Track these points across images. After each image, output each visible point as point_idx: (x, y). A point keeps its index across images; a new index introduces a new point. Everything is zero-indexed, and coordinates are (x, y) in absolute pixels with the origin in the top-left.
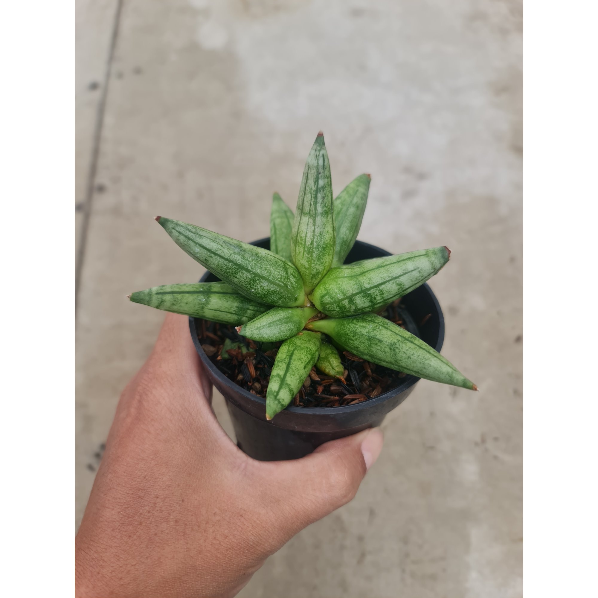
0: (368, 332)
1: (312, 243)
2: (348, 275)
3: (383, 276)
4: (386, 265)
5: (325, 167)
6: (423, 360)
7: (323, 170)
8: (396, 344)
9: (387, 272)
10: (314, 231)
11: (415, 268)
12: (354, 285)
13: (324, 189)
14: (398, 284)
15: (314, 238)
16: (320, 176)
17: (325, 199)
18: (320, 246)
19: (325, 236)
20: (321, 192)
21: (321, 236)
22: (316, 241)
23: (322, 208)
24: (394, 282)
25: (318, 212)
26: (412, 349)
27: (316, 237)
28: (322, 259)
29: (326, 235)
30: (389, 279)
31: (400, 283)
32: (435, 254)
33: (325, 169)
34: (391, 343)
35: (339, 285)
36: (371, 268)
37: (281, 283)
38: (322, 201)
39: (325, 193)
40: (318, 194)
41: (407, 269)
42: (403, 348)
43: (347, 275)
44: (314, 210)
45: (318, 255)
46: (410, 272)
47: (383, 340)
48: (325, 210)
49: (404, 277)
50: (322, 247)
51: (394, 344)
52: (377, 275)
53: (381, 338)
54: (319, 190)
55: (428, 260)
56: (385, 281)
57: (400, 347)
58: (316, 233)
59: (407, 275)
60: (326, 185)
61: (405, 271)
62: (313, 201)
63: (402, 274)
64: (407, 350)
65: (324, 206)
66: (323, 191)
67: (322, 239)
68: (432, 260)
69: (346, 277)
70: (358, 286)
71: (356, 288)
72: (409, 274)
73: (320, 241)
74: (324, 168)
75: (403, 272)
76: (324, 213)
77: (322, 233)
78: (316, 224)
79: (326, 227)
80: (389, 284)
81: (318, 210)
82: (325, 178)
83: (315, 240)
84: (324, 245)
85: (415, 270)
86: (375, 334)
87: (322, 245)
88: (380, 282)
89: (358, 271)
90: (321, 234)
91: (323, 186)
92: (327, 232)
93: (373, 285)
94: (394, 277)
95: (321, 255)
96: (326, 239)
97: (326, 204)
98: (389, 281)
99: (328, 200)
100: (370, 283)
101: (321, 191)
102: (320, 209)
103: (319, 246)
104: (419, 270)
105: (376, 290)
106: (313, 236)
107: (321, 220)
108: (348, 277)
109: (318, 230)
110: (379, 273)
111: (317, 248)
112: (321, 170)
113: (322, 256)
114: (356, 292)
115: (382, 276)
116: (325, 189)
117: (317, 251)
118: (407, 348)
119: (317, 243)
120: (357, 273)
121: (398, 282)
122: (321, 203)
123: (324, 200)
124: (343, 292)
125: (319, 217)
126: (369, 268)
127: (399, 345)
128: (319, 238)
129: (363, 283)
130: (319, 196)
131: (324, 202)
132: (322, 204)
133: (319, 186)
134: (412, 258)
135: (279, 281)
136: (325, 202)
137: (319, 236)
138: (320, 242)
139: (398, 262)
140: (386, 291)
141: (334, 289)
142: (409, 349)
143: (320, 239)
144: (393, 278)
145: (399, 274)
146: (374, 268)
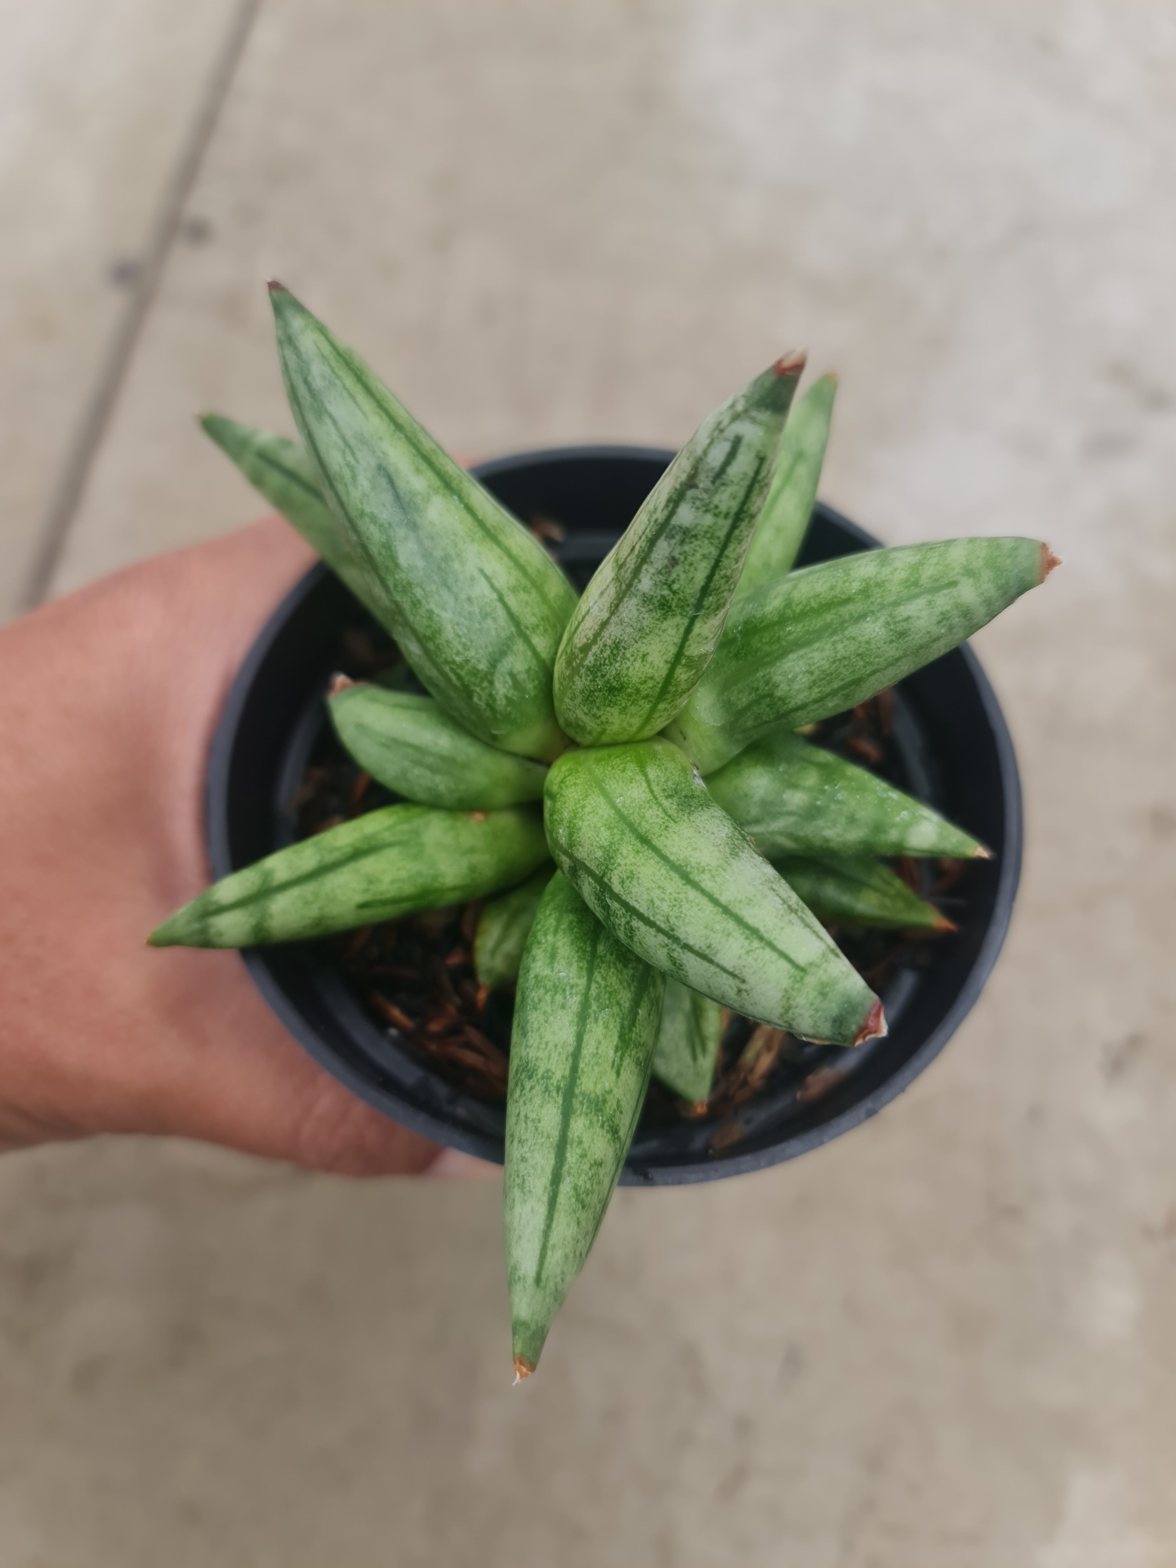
0: (539, 978)
1: (586, 649)
2: (623, 806)
3: (657, 903)
4: (695, 885)
5: (724, 477)
6: (516, 1179)
7: (713, 482)
8: (530, 1077)
9: (675, 906)
10: (604, 625)
11: (736, 972)
12: (600, 847)
13: (687, 540)
14: (673, 961)
15: (594, 641)
16: (690, 493)
17: (679, 569)
18: (603, 676)
19: (628, 659)
20: (673, 542)
21: (615, 652)
22: (595, 654)
23: (656, 584)
24: (667, 945)
25: (640, 587)
26: (537, 1129)
27: (600, 643)
28: (598, 708)
29: (635, 660)
30: (663, 926)
31: (680, 964)
32: (823, 995)
33: (723, 484)
34: (527, 1063)
35: (580, 810)
36: (666, 852)
37: (453, 677)
38: (666, 567)
39: (685, 552)
40: (663, 538)
41: (716, 953)
42: (527, 1102)
43: (620, 805)
44: (631, 573)
45: (587, 690)
46: (718, 966)
47: (530, 1034)
48: (663, 596)
49: (696, 960)
50: (606, 679)
51: (529, 1071)
52: (653, 885)
53: (535, 1026)
54: (668, 530)
55: (786, 991)
56: (652, 918)
57: (527, 1094)
58: (606, 634)
59: (706, 964)
60: (702, 533)
61: (707, 952)
62: (641, 547)
63: (697, 948)
64: (526, 1117)
65: (665, 584)
66: (682, 542)
67: (617, 661)
68: (797, 1000)
69: (613, 806)
70: (605, 859)
71: (596, 858)
72: (713, 969)
73: (607, 661)
74: (718, 482)
75: (704, 947)
76: (655, 601)
77: (625, 648)
78: (618, 614)
79: (644, 641)
80: (655, 936)
81: (640, 581)
82: (707, 511)
83: (595, 649)
84: (614, 678)
85: (733, 975)
86: (540, 1000)
87: (608, 676)
88: (641, 910)
89: (651, 821)
90: (617, 648)
91: (687, 528)
92: (641, 655)
93: (624, 897)
94: (675, 933)
95: (597, 698)
96: (628, 668)
97: (673, 582)
98: (660, 930)
99: (690, 575)
100: (625, 885)
101: (673, 537)
102: (646, 584)
103: (599, 674)
104: (743, 987)
105: (623, 914)
106: (597, 635)
107: (635, 613)
108: (618, 812)
109: (613, 632)
110: (659, 887)
111: (592, 672)
112: (704, 482)
113: (598, 701)
114: (592, 867)
115: (655, 900)
116: (691, 543)
117: (589, 678)
118: (532, 1116)
119: (596, 660)
120: (644, 823)
121: (675, 955)
122: (660, 568)
123: (673, 567)
124: (572, 836)
125: (634, 601)
126: (666, 846)
127: (532, 1088)
128: (608, 652)
129: (616, 865)
130: (663, 548)
131: (670, 572)
132: (660, 572)
133: (675, 521)
134: (761, 938)
135: (452, 670)
136: (674, 576)
137: (610, 646)
138: (604, 664)
139: (726, 910)
140: (640, 943)
141: (567, 805)
142: (533, 1120)
143: (609, 656)
144: (671, 933)
145: (691, 942)
146: (672, 858)
